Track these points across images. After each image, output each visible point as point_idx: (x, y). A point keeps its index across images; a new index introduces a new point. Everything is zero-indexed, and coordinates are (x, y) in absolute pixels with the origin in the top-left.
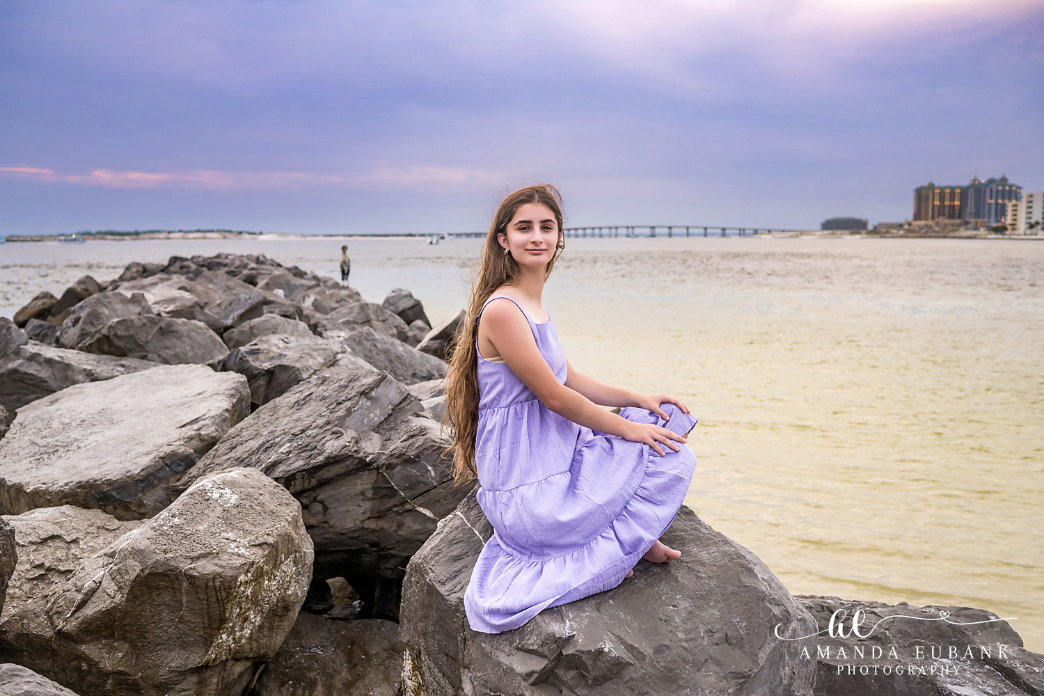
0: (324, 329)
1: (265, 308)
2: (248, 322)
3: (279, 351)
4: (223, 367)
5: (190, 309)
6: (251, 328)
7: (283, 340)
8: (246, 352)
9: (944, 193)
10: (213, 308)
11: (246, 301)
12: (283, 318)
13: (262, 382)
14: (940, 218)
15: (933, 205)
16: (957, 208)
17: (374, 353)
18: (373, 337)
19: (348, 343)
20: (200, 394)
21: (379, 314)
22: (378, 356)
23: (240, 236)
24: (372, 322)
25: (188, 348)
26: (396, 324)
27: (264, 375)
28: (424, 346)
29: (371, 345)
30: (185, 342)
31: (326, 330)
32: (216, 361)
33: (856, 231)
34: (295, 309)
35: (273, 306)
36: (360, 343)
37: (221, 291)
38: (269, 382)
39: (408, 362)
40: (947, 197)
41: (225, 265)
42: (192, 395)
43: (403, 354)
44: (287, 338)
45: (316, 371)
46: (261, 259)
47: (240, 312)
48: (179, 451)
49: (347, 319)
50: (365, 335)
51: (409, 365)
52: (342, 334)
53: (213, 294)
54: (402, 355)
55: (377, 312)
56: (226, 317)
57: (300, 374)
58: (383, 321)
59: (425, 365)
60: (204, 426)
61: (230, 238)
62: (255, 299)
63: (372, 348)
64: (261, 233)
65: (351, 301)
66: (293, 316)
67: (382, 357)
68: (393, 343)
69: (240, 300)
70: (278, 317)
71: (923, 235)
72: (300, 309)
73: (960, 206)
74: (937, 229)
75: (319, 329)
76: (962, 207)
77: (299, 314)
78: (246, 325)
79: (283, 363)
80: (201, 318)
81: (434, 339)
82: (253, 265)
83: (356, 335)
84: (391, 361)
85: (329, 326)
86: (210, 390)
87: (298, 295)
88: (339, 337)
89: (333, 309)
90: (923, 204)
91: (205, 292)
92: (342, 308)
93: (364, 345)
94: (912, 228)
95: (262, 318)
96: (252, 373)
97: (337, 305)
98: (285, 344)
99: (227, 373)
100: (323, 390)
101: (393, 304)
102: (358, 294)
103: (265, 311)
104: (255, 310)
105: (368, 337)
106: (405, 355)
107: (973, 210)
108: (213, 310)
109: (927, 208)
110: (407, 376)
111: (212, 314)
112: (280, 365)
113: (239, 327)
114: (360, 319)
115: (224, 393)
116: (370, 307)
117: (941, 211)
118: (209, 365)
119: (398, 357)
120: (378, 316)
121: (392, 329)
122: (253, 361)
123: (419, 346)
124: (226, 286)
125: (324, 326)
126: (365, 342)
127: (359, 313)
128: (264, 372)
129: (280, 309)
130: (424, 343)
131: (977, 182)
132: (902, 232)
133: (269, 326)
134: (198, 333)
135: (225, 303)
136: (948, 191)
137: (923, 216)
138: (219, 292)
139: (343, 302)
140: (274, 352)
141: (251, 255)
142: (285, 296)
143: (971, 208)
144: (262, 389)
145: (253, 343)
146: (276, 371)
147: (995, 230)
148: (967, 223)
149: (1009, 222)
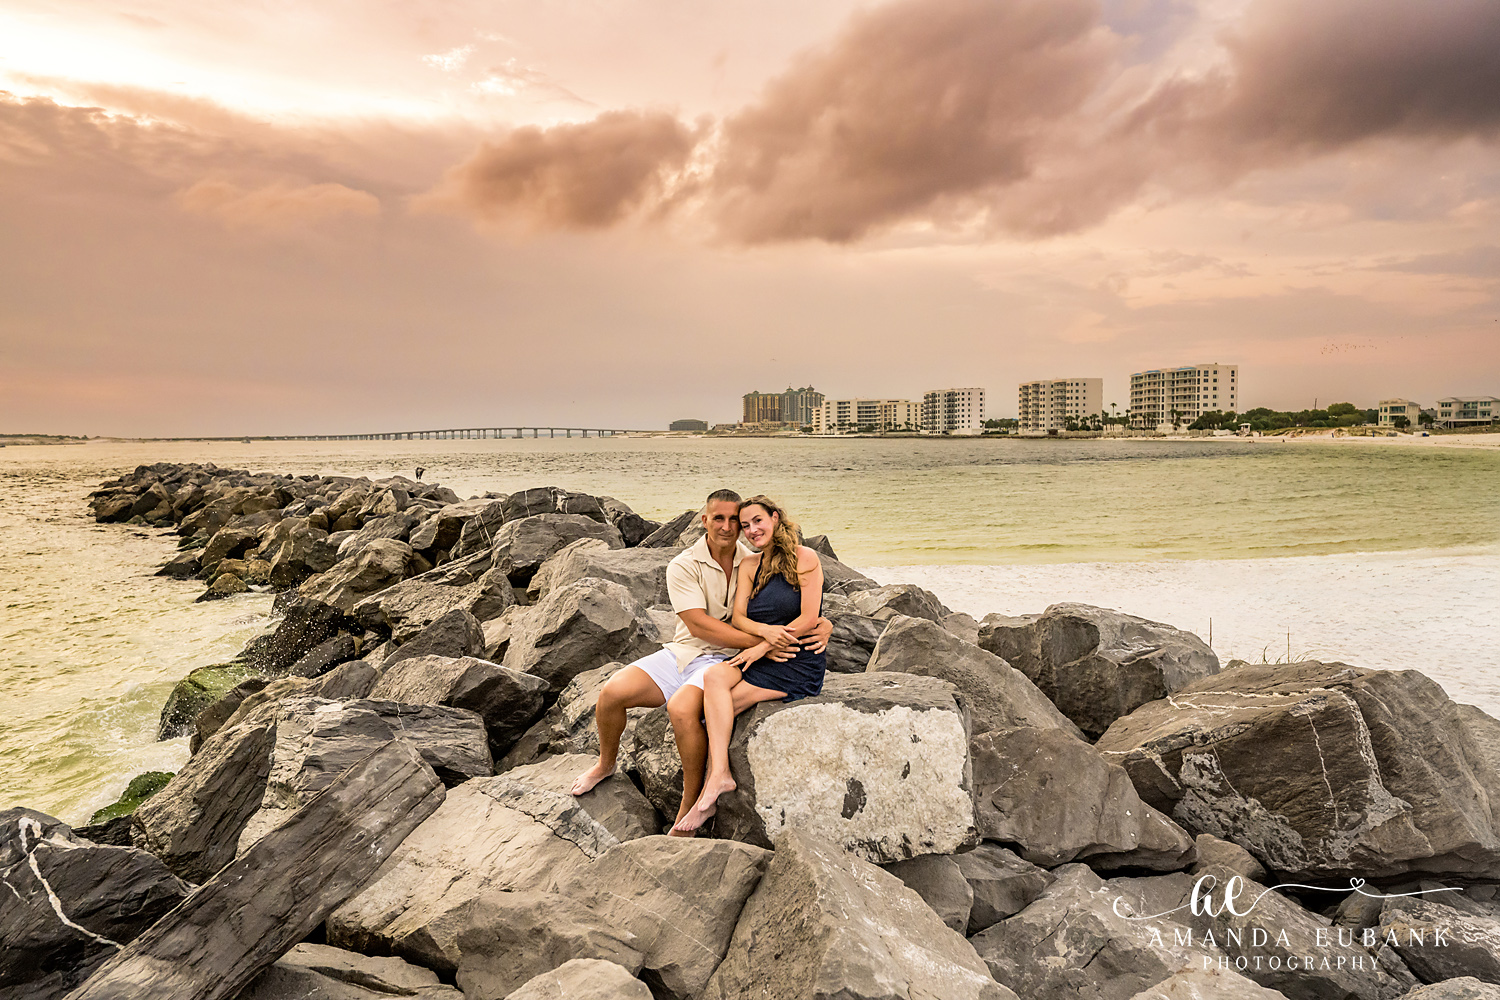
9: (767, 399)
14: (764, 420)
15: (758, 409)
40: (769, 403)
71: (750, 435)
73: (779, 410)
74: (761, 430)
90: (751, 409)
94: (742, 429)
109: (754, 412)
117: (764, 415)
132: (734, 433)
136: (769, 397)
137: (750, 419)
143: (787, 412)
147: (805, 430)
148: (785, 424)
149: (814, 424)
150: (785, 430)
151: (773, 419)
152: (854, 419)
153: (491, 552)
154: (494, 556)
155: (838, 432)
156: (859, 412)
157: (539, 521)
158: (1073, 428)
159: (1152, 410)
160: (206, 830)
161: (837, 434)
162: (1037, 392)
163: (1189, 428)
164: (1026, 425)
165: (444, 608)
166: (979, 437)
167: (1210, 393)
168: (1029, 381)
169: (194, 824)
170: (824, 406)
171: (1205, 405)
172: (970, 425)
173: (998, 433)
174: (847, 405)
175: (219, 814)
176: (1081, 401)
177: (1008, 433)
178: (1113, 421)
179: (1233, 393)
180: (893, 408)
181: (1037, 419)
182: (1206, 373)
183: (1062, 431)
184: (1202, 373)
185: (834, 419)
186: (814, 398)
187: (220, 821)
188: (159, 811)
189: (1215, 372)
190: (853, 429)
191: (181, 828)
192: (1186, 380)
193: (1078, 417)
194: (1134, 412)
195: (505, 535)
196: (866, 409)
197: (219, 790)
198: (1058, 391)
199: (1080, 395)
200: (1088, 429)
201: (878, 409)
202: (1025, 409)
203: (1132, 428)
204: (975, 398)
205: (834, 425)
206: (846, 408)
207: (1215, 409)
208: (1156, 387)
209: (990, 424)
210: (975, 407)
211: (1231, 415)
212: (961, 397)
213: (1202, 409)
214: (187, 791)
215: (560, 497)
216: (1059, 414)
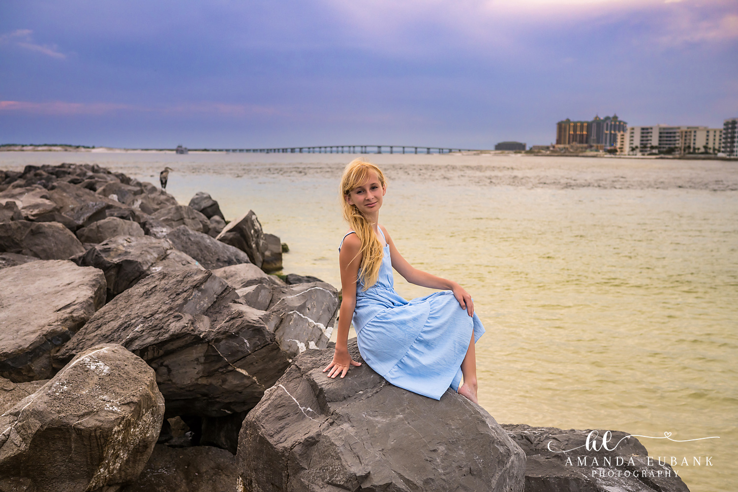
0: (150, 226)
1: (107, 212)
2: (95, 222)
3: (124, 249)
4: (82, 262)
5: (51, 213)
6: (98, 227)
7: (126, 240)
8: (100, 251)
9: (576, 126)
10: (68, 212)
11: (93, 206)
12: (121, 220)
13: (113, 272)
14: (574, 143)
15: (569, 134)
16: (585, 137)
17: (189, 244)
18: (188, 233)
19: (170, 237)
20: (69, 284)
21: (190, 214)
22: (192, 247)
23: (78, 149)
24: (185, 219)
25: (53, 245)
26: (201, 220)
27: (114, 267)
28: (222, 236)
29: (186, 238)
30: (51, 240)
31: (152, 227)
32: (78, 257)
33: (518, 151)
34: (130, 212)
35: (113, 209)
36: (178, 237)
37: (72, 198)
38: (118, 273)
39: (213, 250)
40: (578, 129)
41: (69, 173)
42: (63, 285)
43: (210, 244)
44: (129, 239)
45: (152, 264)
46: (96, 167)
47: (89, 215)
48: (58, 330)
49: (166, 217)
50: (182, 231)
51: (214, 252)
52: (164, 230)
53: (66, 200)
54: (209, 246)
55: (188, 212)
56: (78, 219)
57: (142, 266)
58: (193, 219)
59: (226, 252)
60: (75, 310)
61: (70, 151)
62: (100, 205)
63: (188, 240)
64: (93, 147)
65: (168, 204)
66: (128, 217)
67: (195, 247)
68: (202, 237)
69: (88, 206)
70: (118, 219)
71: (563, 154)
72: (133, 212)
73: (587, 135)
74: (571, 150)
75: (147, 226)
76: (588, 136)
77: (133, 216)
78: (94, 225)
79: (129, 259)
80: (60, 219)
81: (230, 231)
82: (90, 173)
83: (175, 231)
84: (201, 250)
85: (154, 224)
86: (77, 281)
87: (129, 198)
88: (162, 232)
89: (156, 210)
90: (563, 133)
91: (60, 199)
92: (162, 210)
93: (181, 238)
94: (555, 149)
95: (106, 220)
96: (105, 266)
97: (158, 207)
98: (128, 243)
99: (88, 267)
100: (165, 283)
101: (197, 204)
102: (173, 198)
103: (107, 214)
104: (99, 214)
105: (185, 232)
106: (212, 245)
107: (595, 138)
108: (68, 213)
109: (565, 136)
110: (213, 261)
111: (68, 217)
112: (126, 261)
113: (88, 227)
114: (176, 217)
115: (87, 284)
116: (184, 209)
117: (574, 138)
118: (73, 260)
119: (206, 247)
120: (189, 216)
121: (199, 224)
122: (106, 257)
123: (218, 237)
124: (77, 194)
125: (150, 224)
126: (182, 237)
127: (175, 213)
128: (114, 265)
129: (118, 212)
130: (223, 233)
131: (598, 119)
132: (548, 152)
133: (111, 226)
134: (60, 233)
135: (77, 208)
136: (579, 124)
137: (562, 141)
138: (71, 199)
139: (162, 205)
140: (121, 250)
141: (88, 165)
142: (118, 199)
143: (594, 137)
144: (113, 278)
145: (104, 242)
146: (124, 264)
147: (610, 151)
148: (592, 147)
149: (618, 146)
150: (591, 151)
151: (581, 142)
152: (655, 143)
155: (640, 154)
156: (660, 137)
174: (650, 130)
180: (693, 134)
185: (637, 142)
186: (618, 125)
190: (654, 151)
196: (667, 134)
201: (678, 134)
205: (637, 147)
206: (648, 133)
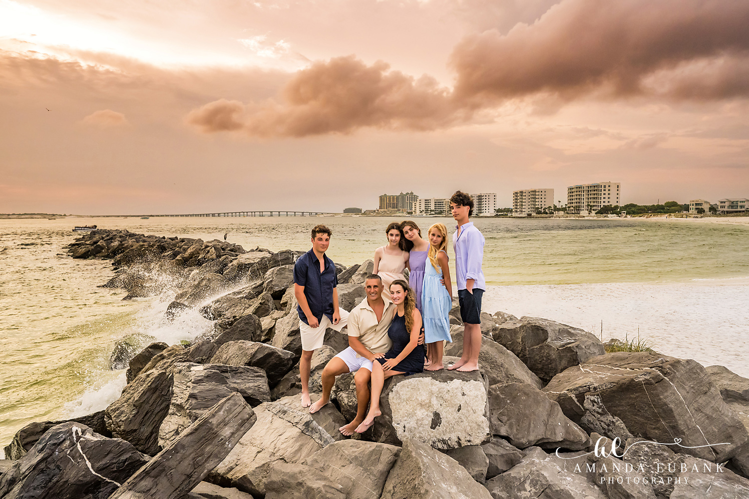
9: (390, 198)
14: (389, 208)
16: (395, 204)
71: (383, 215)
74: (388, 213)
94: (379, 212)
107: (401, 205)
109: (384, 204)
117: (389, 205)
132: (375, 214)
137: (383, 207)
147: (409, 213)
148: (399, 210)
149: (413, 210)
150: (399, 213)
151: (393, 208)
152: (433, 208)
153: (263, 283)
154: (265, 285)
155: (425, 214)
156: (435, 205)
157: (284, 269)
158: (539, 213)
159: (578, 205)
160: (139, 419)
161: (424, 215)
162: (522, 196)
163: (596, 213)
164: (516, 211)
165: (242, 310)
166: (493, 217)
167: (607, 196)
168: (518, 190)
169: (134, 416)
170: (418, 201)
171: (604, 202)
172: (489, 211)
173: (502, 215)
174: (429, 201)
175: (145, 412)
176: (543, 200)
177: (507, 215)
178: (559, 210)
179: (618, 196)
181: (522, 208)
182: (605, 186)
183: (534, 214)
184: (603, 187)
185: (423, 208)
186: (413, 197)
187: (146, 415)
188: (118, 410)
189: (609, 186)
190: (432, 213)
191: (128, 418)
192: (595, 190)
193: (542, 207)
194: (569, 205)
195: (270, 275)
196: (439, 203)
197: (145, 401)
198: (532, 195)
199: (543, 197)
200: (547, 213)
201: (444, 203)
202: (516, 204)
203: (568, 213)
204: (492, 197)
205: (423, 211)
206: (429, 202)
207: (609, 204)
208: (580, 193)
209: (499, 210)
210: (492, 202)
211: (617, 207)
212: (485, 197)
213: (603, 204)
214: (131, 401)
215: (295, 256)
216: (533, 206)
